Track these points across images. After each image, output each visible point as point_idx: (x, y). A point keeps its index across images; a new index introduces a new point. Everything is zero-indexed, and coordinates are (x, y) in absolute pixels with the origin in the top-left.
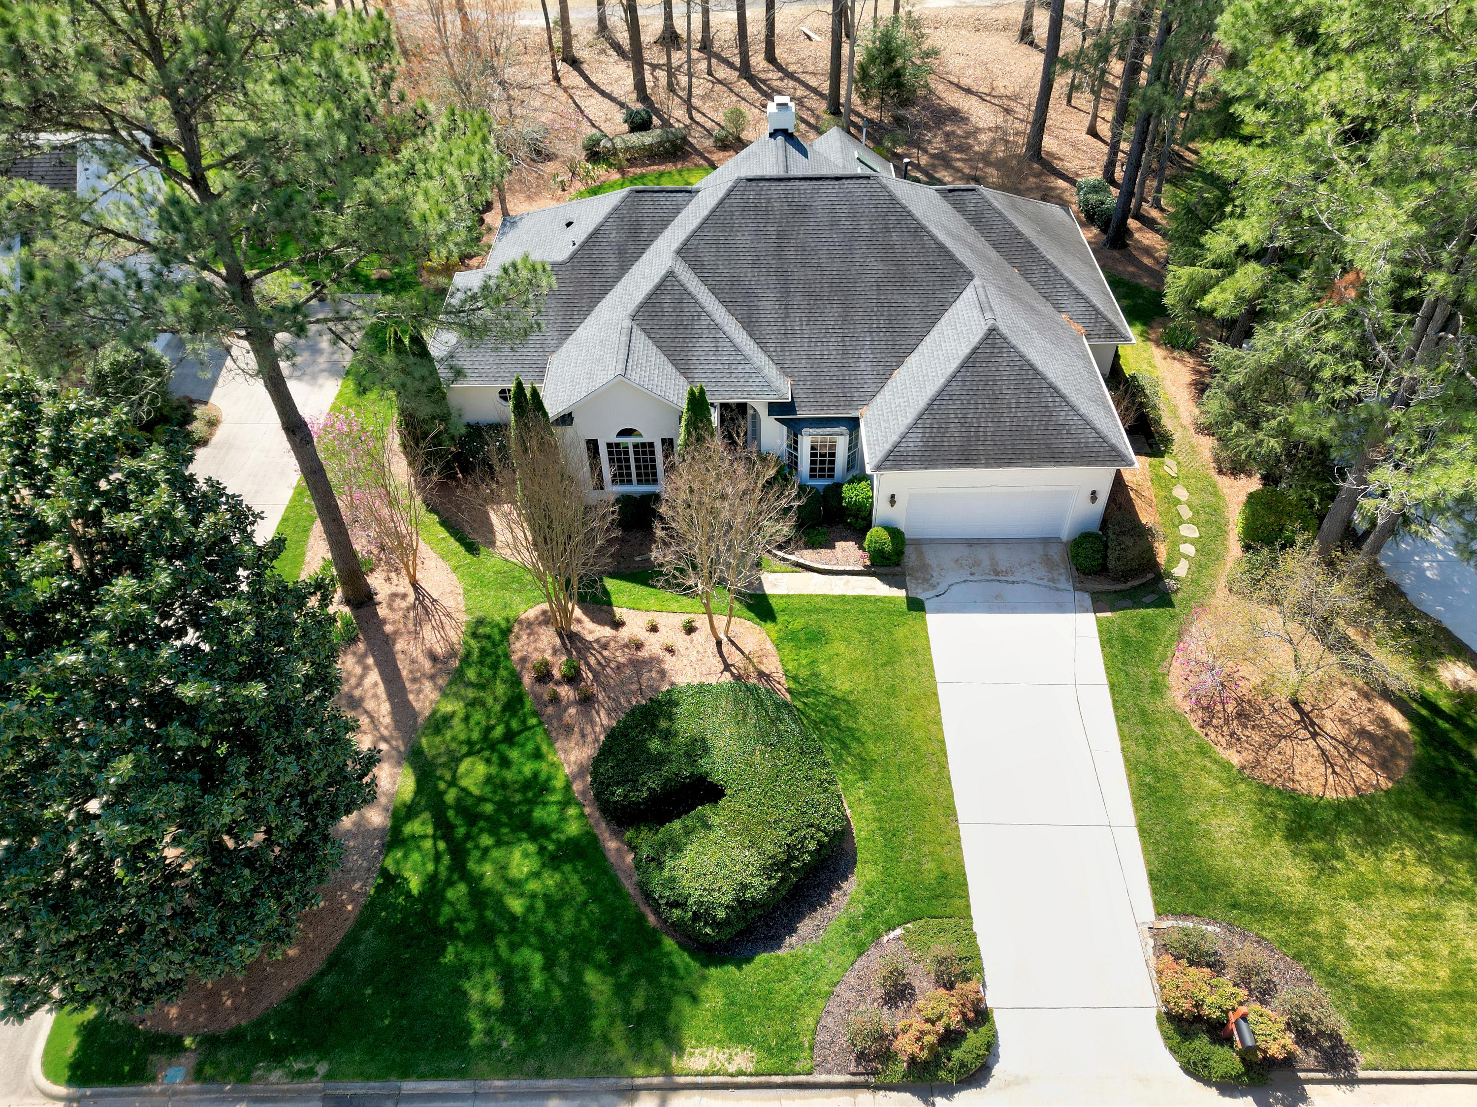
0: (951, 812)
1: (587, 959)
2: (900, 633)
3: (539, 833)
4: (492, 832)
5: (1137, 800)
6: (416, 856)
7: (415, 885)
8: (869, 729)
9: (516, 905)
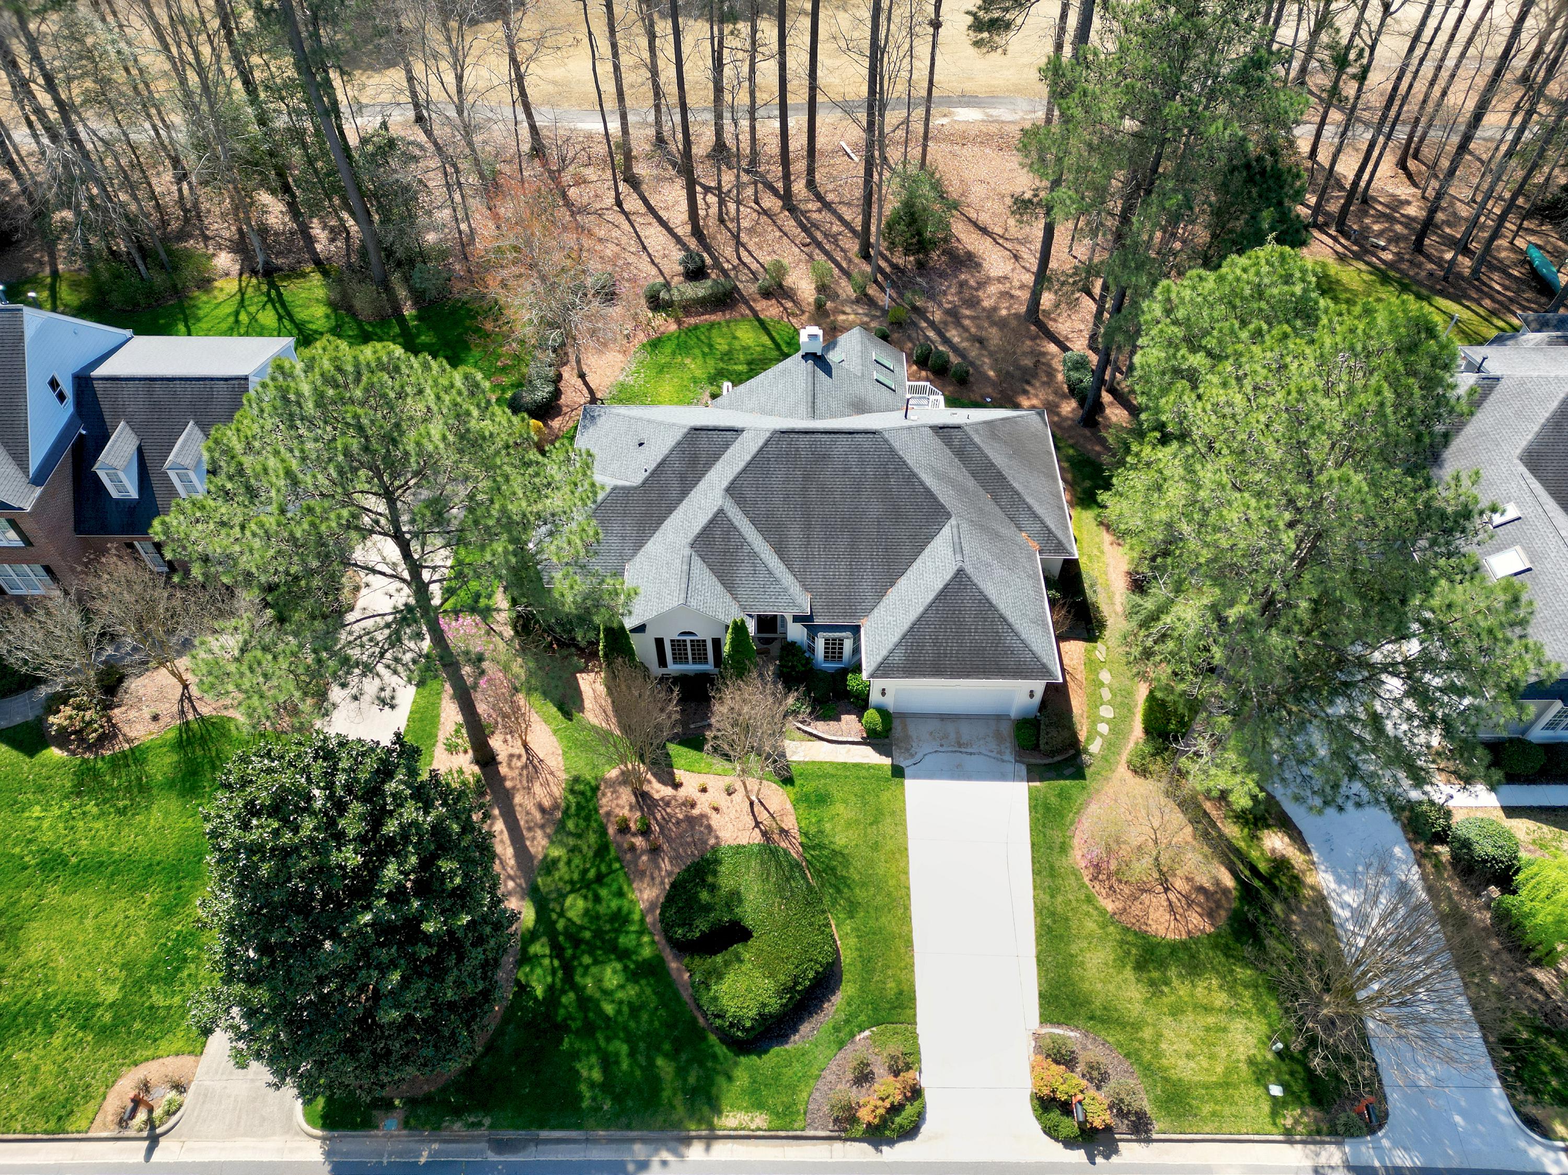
0: (909, 943)
1: (658, 1049)
2: (885, 796)
3: (623, 955)
4: (591, 953)
5: (1039, 937)
6: (539, 971)
7: (539, 992)
8: (856, 877)
9: (609, 1009)
